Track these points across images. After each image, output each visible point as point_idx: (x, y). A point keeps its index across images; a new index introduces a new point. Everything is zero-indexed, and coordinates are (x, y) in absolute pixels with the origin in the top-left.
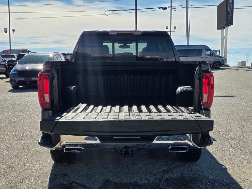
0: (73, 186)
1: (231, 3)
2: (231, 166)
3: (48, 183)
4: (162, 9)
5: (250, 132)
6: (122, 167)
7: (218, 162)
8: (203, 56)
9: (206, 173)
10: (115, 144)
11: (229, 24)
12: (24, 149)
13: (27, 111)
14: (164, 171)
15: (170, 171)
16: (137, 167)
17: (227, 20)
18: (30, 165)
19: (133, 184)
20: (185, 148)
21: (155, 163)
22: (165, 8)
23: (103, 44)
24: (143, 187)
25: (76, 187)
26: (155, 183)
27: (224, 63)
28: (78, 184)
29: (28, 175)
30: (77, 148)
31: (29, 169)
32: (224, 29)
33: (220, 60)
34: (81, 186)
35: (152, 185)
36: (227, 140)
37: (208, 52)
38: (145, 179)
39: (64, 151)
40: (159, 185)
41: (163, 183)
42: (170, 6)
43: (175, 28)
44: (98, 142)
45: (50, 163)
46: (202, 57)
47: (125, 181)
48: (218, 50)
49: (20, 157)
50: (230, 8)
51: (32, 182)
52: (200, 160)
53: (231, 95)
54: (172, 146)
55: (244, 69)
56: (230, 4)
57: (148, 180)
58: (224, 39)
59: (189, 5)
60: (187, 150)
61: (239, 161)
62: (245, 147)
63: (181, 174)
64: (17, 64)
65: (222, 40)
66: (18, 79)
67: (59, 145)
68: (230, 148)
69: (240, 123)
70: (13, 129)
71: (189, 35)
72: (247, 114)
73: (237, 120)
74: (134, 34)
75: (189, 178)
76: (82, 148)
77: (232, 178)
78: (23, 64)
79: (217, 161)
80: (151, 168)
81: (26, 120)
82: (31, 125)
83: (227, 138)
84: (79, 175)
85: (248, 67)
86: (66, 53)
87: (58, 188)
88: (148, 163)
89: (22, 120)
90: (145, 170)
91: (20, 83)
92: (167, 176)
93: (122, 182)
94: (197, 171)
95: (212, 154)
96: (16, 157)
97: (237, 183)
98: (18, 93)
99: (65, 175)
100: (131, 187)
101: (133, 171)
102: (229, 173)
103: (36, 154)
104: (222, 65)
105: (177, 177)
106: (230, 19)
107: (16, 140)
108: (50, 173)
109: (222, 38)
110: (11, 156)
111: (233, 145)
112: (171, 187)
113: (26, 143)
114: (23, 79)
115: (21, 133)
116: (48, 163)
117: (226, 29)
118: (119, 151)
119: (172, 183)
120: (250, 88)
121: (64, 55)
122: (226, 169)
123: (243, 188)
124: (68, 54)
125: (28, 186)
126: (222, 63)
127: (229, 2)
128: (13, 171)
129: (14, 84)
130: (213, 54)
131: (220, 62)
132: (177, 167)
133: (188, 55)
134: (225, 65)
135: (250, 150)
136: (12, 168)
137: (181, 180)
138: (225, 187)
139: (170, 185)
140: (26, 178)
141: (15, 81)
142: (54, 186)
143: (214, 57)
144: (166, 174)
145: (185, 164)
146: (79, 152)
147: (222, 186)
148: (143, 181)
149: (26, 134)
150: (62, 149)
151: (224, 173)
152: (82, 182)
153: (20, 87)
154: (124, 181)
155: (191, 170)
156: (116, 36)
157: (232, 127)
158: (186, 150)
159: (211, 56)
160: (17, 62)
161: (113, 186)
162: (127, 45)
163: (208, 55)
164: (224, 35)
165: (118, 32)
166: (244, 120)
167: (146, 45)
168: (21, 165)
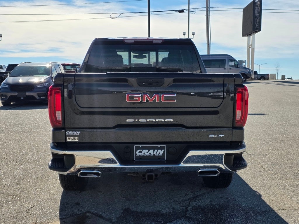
0: (88, 216)
1: (259, 5)
2: (265, 192)
3: (58, 212)
4: (178, 12)
5: (284, 155)
6: (142, 195)
7: (251, 188)
8: (226, 67)
9: (238, 200)
10: (137, 167)
11: (256, 30)
12: (25, 175)
13: (24, 132)
14: (190, 198)
15: (197, 199)
16: (159, 195)
17: (254, 25)
18: (35, 193)
19: (156, 213)
20: (216, 172)
21: (179, 190)
22: (182, 11)
23: (118, 54)
24: (168, 217)
25: (91, 217)
26: (181, 211)
27: (251, 76)
28: (92, 213)
29: (34, 205)
30: (94, 172)
31: (35, 198)
32: (251, 36)
33: (246, 72)
34: (97, 216)
35: (178, 214)
36: (260, 163)
37: (232, 63)
38: (169, 207)
39: (79, 176)
40: (186, 214)
41: (190, 212)
42: (188, 8)
43: (193, 34)
44: (118, 165)
45: (58, 190)
46: (225, 69)
47: (147, 210)
48: (243, 60)
49: (23, 184)
50: (258, 11)
51: (40, 212)
52: (231, 186)
53: (260, 113)
54: (201, 169)
55: (274, 82)
56: (258, 7)
57: (173, 208)
58: (251, 48)
59: (210, 7)
60: (219, 174)
61: (274, 187)
62: (280, 171)
63: (210, 202)
64: (8, 76)
65: (248, 48)
66: (9, 94)
67: (73, 168)
68: (263, 172)
69: (273, 144)
70: (10, 152)
71: (210, 42)
72: (280, 134)
73: (269, 141)
74: (153, 42)
75: (219, 206)
76: (99, 172)
77: (268, 205)
78: (15, 76)
79: (249, 187)
80: (175, 195)
81: (23, 143)
82: (31, 148)
83: (259, 161)
84: (93, 204)
85: (278, 80)
86: (66, 63)
87: (71, 218)
88: (171, 190)
89: (19, 142)
90: (168, 197)
91: (12, 98)
92: (194, 204)
93: (143, 211)
94: (228, 198)
95: (244, 180)
96: (17, 184)
97: (273, 210)
98: (10, 111)
99: (78, 204)
100: (155, 217)
101: (155, 198)
102: (264, 200)
103: (41, 181)
104: (249, 78)
105: (205, 205)
106: (258, 24)
107: (15, 165)
108: (60, 201)
109: (248, 47)
110: (11, 184)
111: (266, 169)
112: (199, 216)
113: (27, 169)
114: (15, 94)
115: (20, 157)
116: (56, 191)
117: (253, 36)
118: (142, 176)
119: (200, 211)
120: (281, 104)
121: (64, 65)
122: (260, 196)
123: (281, 216)
124: (68, 65)
125: (35, 216)
126: (249, 75)
127: (256, 4)
128: (16, 200)
129: (5, 100)
130: (237, 65)
131: (245, 74)
132: (205, 194)
133: (209, 67)
134: (252, 78)
135: (286, 174)
136: (15, 197)
137: (210, 208)
138: (260, 215)
139: (198, 214)
140: (32, 208)
141: (6, 96)
142: (65, 216)
143: (239, 69)
144: (193, 202)
145: (214, 191)
146: (96, 176)
147: (257, 214)
148: (167, 209)
149: (26, 159)
150: (77, 174)
151: (258, 200)
152: (98, 211)
153: (12, 103)
154: (145, 210)
155: (221, 198)
156: (133, 44)
157: (264, 149)
158: (217, 174)
159: (235, 67)
160: (8, 74)
161: (134, 215)
162: (143, 54)
163: (232, 66)
164: (251, 44)
165: (136, 40)
166: (278, 141)
167: (168, 54)
168: (25, 193)
